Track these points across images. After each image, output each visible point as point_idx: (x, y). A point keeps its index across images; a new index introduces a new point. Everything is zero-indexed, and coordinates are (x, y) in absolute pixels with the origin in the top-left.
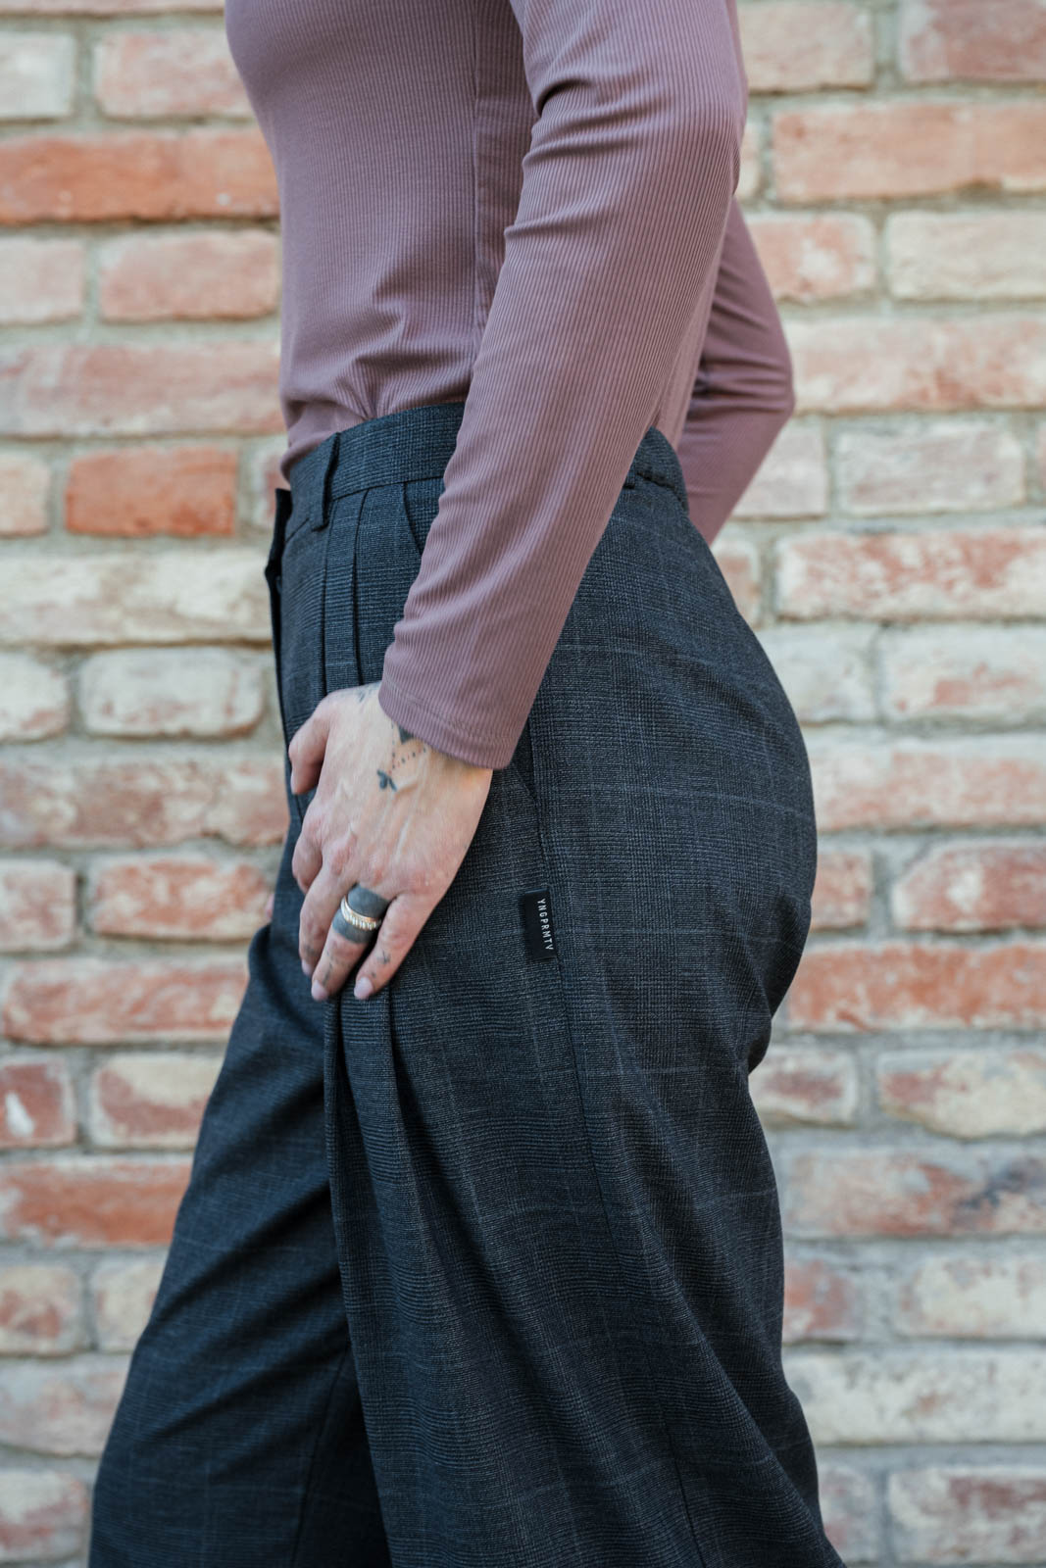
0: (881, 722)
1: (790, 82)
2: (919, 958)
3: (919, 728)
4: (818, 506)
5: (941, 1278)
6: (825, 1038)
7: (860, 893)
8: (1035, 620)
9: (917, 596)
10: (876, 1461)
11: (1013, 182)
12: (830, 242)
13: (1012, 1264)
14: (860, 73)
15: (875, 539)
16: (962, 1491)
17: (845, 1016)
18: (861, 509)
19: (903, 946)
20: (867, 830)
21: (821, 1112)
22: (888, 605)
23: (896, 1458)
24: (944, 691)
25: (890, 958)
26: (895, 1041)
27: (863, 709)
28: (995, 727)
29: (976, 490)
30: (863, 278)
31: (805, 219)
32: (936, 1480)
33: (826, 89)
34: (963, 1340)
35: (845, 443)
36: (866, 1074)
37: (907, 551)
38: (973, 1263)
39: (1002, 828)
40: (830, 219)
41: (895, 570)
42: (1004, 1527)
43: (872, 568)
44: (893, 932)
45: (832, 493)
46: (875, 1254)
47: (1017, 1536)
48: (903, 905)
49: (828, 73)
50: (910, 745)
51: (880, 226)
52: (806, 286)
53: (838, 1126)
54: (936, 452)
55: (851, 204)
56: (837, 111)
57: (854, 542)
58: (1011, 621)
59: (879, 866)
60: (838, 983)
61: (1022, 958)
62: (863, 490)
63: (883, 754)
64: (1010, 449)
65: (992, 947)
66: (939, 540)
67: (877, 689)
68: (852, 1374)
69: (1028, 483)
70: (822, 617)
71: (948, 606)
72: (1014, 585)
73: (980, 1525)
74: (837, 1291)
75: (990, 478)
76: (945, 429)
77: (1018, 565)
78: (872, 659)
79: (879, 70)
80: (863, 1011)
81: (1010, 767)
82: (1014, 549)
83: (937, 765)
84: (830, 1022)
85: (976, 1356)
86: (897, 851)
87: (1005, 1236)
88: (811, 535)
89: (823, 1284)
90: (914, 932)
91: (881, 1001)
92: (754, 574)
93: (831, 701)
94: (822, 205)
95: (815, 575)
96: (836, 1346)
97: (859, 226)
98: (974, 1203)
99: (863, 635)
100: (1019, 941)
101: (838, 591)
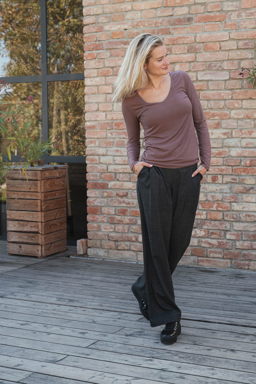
0: (241, 147)
1: (234, 88)
2: (244, 168)
3: (245, 148)
4: (236, 127)
5: (245, 197)
6: (236, 175)
7: (239, 162)
8: (254, 138)
9: (244, 136)
10: (240, 212)
11: (253, 98)
12: (237, 103)
13: (251, 196)
14: (240, 87)
15: (241, 130)
16: (246, 215)
17: (237, 173)
18: (240, 128)
19: (243, 167)
20: (240, 157)
21: (235, 182)
22: (242, 136)
23: (241, 212)
24: (246, 144)
25: (241, 168)
26: (242, 176)
27: (239, 146)
28: (251, 148)
29: (250, 126)
30: (240, 106)
31: (235, 101)
32: (244, 214)
33: (237, 89)
34: (247, 202)
35: (238, 122)
36: (239, 179)
37: (243, 132)
38: (248, 195)
39: (251, 157)
40: (237, 101)
41: (242, 133)
42: (250, 218)
43: (240, 133)
44: (242, 166)
45: (237, 126)
46: (240, 194)
47: (251, 219)
48: (242, 164)
49: (237, 87)
50: (244, 149)
51: (242, 101)
52: (235, 107)
53: (237, 183)
54: (246, 123)
55: (239, 99)
56: (238, 91)
57: (239, 131)
58: (252, 138)
59: (241, 160)
60: (237, 170)
61: (252, 168)
62: (240, 126)
63: (241, 150)
64: (253, 122)
65: (250, 168)
66: (246, 131)
67: (241, 144)
68: (238, 205)
69: (254, 125)
70: (236, 137)
71: (247, 137)
72: (252, 135)
73: (248, 218)
74: (236, 197)
75: (251, 125)
76: (247, 120)
77: (253, 133)
78: (240, 141)
79: (242, 87)
80: (239, 173)
81: (252, 151)
82: (253, 132)
83: (246, 151)
84: (236, 174)
85: (248, 204)
86: (242, 159)
87: (251, 193)
88: (235, 130)
89: (235, 197)
90: (244, 166)
91: (241, 172)
92: (230, 134)
93: (237, 145)
94: (237, 100)
95: (236, 134)
96: (236, 202)
97: (240, 101)
98: (248, 190)
99: (240, 139)
100: (252, 167)
101: (238, 135)
